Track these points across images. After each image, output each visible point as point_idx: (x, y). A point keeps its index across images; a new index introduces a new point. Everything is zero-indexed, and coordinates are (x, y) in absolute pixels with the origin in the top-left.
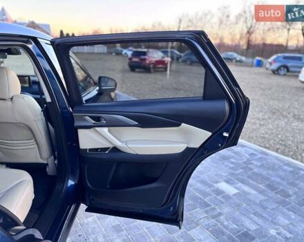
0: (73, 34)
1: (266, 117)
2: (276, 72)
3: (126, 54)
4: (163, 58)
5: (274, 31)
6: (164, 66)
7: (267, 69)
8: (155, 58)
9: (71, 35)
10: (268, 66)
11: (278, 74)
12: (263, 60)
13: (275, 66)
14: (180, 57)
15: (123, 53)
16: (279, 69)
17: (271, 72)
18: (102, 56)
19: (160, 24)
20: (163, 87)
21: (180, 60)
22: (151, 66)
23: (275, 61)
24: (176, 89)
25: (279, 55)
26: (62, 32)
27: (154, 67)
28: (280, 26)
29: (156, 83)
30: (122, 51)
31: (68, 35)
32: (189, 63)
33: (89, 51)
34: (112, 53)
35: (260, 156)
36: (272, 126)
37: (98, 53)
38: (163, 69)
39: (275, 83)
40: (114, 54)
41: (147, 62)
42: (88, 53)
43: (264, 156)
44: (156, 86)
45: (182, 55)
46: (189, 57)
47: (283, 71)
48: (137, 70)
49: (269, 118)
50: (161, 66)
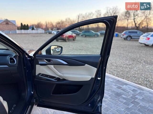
0: (27, 25)
1: (131, 63)
2: (126, 39)
3: (53, 33)
4: (72, 34)
5: (121, 21)
6: (73, 38)
7: (121, 38)
8: (68, 34)
9: (26, 25)
10: (122, 36)
11: (127, 40)
12: (119, 34)
13: (125, 36)
14: (80, 34)
15: (52, 33)
16: (127, 37)
17: (123, 39)
18: (42, 35)
19: (69, 19)
20: (73, 49)
21: (80, 35)
22: (67, 38)
23: (125, 34)
24: (80, 49)
25: (127, 31)
26: (22, 24)
27: (68, 39)
28: (124, 18)
29: (69, 47)
30: (51, 32)
31: (25, 25)
32: (84, 36)
33: (36, 32)
34: (47, 33)
35: (139, 91)
36: (136, 68)
37: (40, 33)
38: (73, 40)
39: (127, 44)
40: (48, 33)
41: (64, 36)
42: (35, 33)
43: (141, 91)
44: (70, 48)
45: (81, 33)
46: (84, 33)
47: (129, 39)
48: (60, 41)
49: (132, 63)
50: (71, 38)
